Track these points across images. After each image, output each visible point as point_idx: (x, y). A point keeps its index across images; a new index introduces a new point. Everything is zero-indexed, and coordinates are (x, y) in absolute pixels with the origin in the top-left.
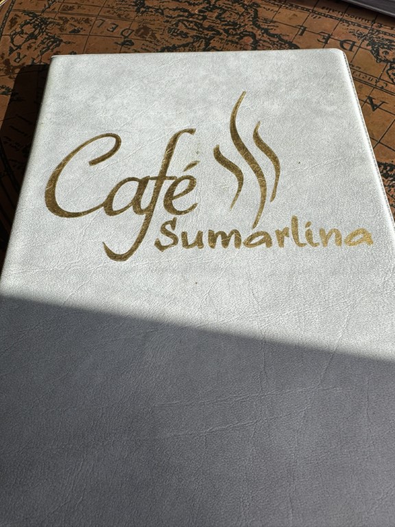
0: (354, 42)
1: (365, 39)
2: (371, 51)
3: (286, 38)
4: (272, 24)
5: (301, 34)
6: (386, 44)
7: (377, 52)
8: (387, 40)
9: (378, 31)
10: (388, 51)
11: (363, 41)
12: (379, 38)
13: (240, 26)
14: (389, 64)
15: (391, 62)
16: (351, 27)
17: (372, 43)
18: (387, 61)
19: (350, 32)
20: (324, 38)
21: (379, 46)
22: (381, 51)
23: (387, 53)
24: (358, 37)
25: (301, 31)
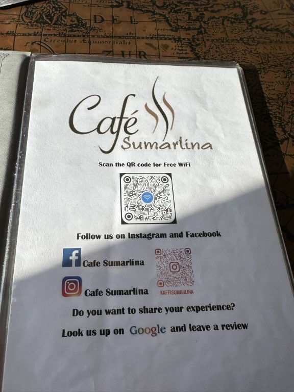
0: (95, 22)
1: (90, 27)
2: (82, 20)
3: (138, 12)
4: (154, 19)
5: (131, 18)
6: (75, 27)
7: (78, 21)
8: (75, 31)
9: (84, 36)
10: (71, 23)
11: (90, 25)
12: (81, 31)
13: (171, 11)
14: (68, 14)
15: (67, 16)
16: (103, 34)
17: (84, 25)
18: (70, 15)
19: (102, 29)
20: (116, 19)
21: (79, 25)
22: (76, 22)
23: (72, 21)
24: (95, 27)
25: (133, 20)
